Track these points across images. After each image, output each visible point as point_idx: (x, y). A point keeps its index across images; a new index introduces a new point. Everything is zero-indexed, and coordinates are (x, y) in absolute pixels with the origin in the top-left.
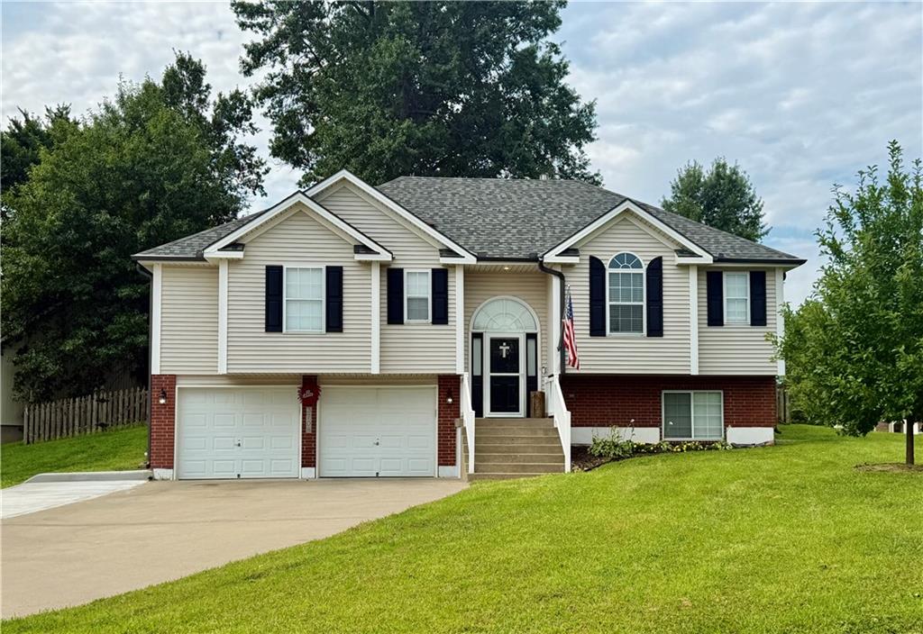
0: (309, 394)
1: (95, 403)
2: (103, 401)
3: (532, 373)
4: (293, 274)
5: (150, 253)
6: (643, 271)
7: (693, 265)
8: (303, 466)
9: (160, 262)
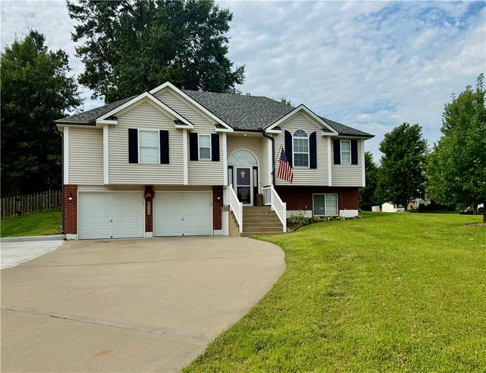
0: (149, 195)
1: (14, 201)
2: (18, 200)
3: (256, 186)
4: (143, 134)
5: (63, 120)
6: (308, 138)
7: (329, 136)
8: (146, 231)
9: (68, 125)
